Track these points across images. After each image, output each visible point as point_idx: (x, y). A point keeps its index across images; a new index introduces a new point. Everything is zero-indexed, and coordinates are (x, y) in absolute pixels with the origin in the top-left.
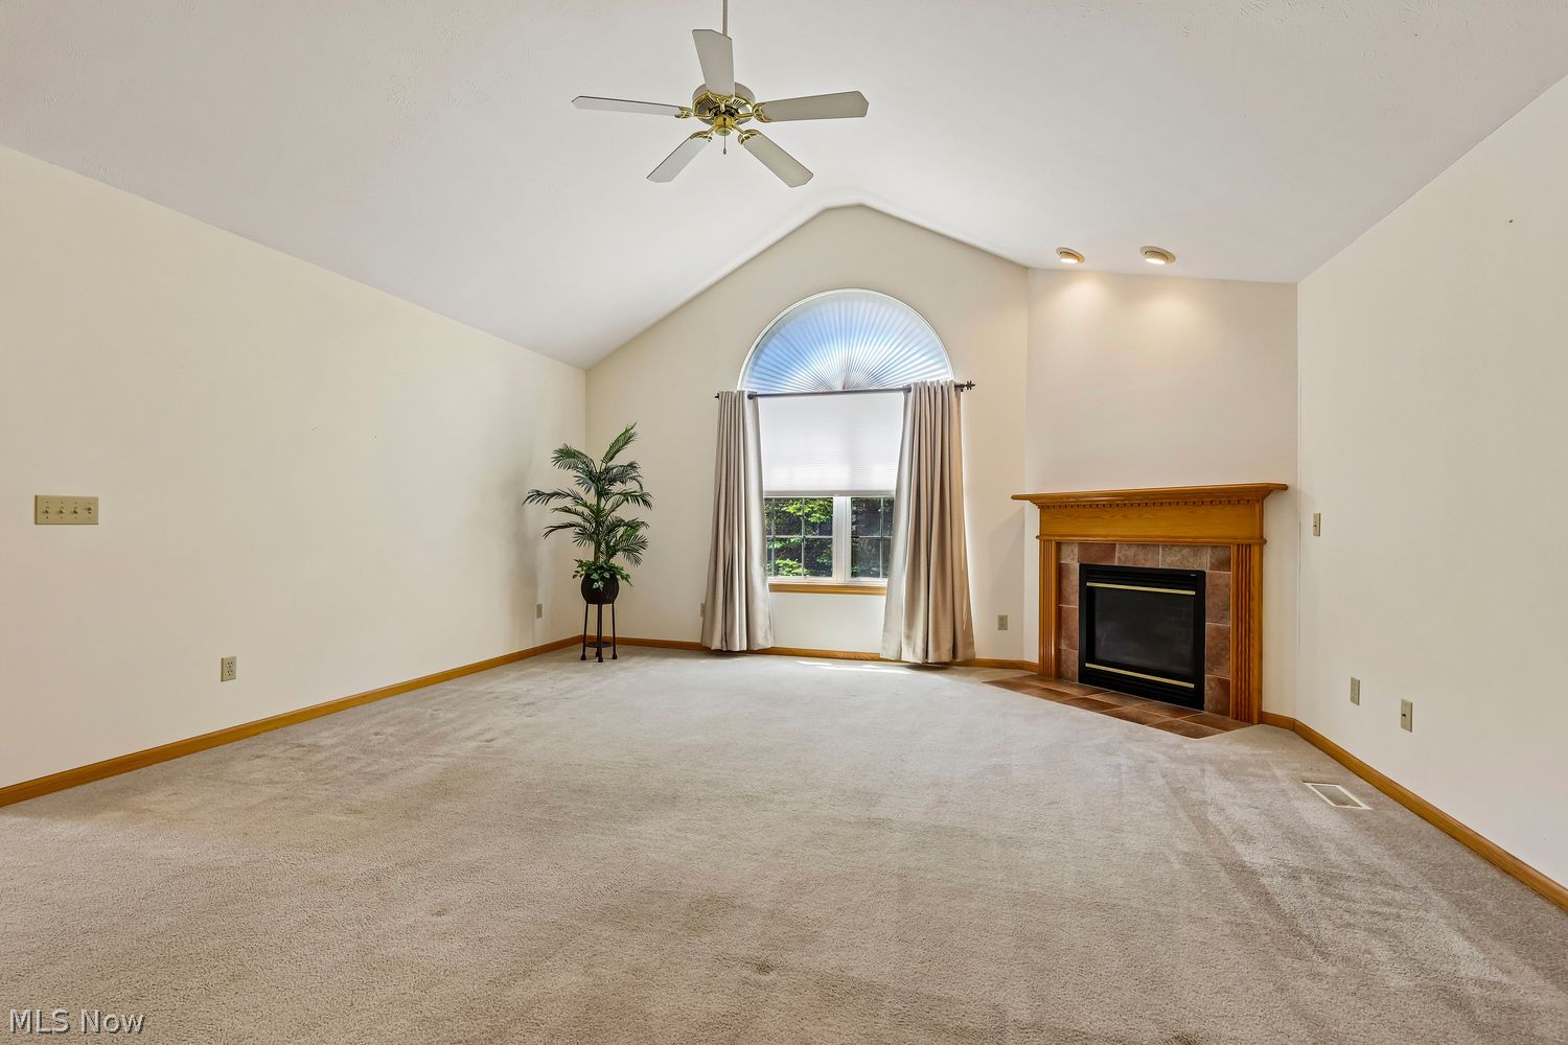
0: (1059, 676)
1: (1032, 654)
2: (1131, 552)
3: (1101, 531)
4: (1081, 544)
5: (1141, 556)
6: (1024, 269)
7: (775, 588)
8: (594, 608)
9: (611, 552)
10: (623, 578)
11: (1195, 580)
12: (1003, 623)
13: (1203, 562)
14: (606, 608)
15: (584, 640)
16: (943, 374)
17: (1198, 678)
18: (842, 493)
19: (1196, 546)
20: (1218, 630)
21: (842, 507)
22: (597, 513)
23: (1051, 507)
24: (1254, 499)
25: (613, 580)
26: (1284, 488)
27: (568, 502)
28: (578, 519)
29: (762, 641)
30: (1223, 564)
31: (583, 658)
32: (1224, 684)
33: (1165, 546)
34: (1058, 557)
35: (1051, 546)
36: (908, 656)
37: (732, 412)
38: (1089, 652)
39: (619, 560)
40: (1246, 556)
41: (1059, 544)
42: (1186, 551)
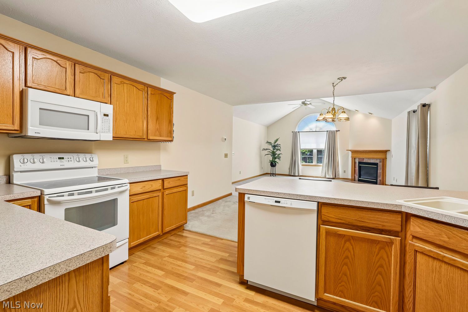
0: (354, 180)
1: (350, 177)
2: (367, 160)
3: (362, 156)
4: (359, 158)
5: (368, 161)
6: (350, 110)
7: (303, 165)
8: (272, 167)
9: (276, 158)
10: (277, 163)
11: (376, 164)
12: (345, 172)
13: (378, 161)
14: (275, 167)
15: (271, 174)
16: (334, 129)
17: (377, 180)
18: (315, 149)
19: (377, 159)
20: (380, 172)
21: (315, 152)
22: (273, 152)
23: (354, 152)
24: (385, 152)
25: (276, 164)
26: (390, 150)
27: (269, 151)
28: (270, 153)
29: (300, 174)
30: (380, 162)
31: (271, 176)
32: (380, 180)
33: (372, 159)
34: (355, 161)
35: (354, 159)
36: (327, 177)
37: (295, 135)
38: (360, 176)
39: (277, 160)
40: (384, 161)
41: (355, 158)
42: (375, 160)
